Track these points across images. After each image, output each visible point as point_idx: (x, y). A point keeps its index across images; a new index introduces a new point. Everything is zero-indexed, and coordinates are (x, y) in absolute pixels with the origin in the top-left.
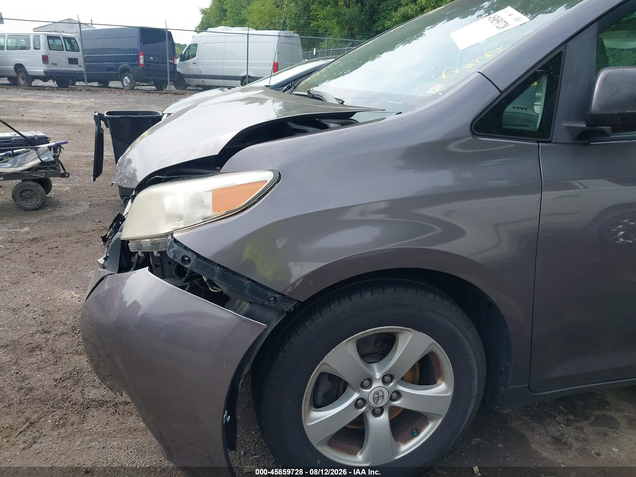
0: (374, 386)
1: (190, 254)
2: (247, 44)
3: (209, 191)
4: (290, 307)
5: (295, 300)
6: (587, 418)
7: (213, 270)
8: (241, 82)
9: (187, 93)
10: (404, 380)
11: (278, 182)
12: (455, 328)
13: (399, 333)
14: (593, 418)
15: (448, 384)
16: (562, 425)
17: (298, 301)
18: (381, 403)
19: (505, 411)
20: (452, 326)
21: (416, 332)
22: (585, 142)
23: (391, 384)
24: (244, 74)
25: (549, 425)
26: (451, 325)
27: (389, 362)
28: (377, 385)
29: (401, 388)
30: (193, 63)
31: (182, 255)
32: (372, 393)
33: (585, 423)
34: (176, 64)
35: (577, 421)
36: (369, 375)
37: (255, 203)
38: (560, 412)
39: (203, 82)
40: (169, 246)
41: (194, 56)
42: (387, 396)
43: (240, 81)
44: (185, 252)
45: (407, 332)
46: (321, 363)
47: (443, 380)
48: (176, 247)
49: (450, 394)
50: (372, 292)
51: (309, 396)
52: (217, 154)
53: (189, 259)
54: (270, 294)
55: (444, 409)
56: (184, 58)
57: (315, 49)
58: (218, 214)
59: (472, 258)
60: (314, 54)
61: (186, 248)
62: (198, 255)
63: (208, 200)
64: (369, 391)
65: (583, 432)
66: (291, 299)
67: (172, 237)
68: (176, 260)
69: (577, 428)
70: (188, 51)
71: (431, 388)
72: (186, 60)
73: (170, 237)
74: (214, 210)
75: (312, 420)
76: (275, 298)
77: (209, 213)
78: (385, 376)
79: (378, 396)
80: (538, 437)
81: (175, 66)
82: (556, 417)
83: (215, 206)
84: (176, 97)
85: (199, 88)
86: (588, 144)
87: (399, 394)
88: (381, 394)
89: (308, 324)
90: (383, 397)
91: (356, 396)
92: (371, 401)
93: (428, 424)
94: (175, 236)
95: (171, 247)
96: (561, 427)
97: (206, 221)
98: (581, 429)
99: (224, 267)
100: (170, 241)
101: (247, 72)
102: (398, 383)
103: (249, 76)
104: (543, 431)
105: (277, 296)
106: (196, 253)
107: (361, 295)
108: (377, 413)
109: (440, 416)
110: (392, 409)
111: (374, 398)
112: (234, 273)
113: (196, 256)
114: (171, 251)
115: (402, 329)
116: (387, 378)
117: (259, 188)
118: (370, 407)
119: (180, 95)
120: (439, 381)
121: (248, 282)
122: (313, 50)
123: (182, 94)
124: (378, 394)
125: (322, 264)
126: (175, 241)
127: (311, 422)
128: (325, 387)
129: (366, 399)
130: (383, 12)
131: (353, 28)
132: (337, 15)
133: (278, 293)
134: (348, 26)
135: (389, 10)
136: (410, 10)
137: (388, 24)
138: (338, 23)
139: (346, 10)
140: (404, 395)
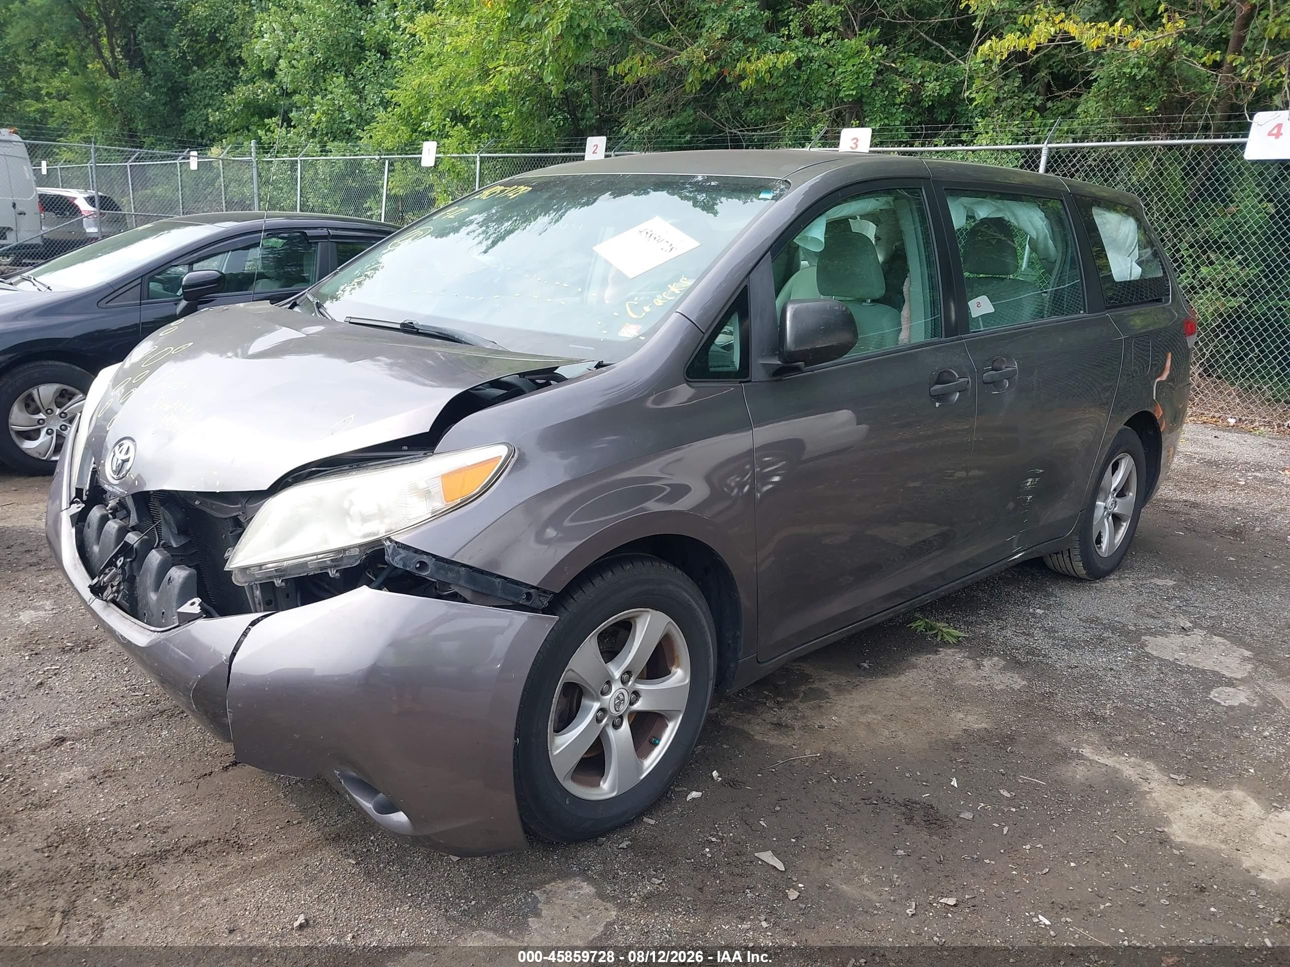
0: (614, 689)
1: (425, 559)
3: (438, 477)
4: (544, 602)
6: (796, 696)
7: (458, 572)
10: (642, 676)
11: (513, 457)
13: (637, 617)
14: (802, 695)
15: (685, 672)
16: (776, 709)
17: (554, 593)
18: (621, 710)
20: (688, 597)
21: (654, 611)
22: (779, 378)
23: (630, 683)
25: (762, 713)
27: (628, 655)
28: (616, 687)
29: (640, 687)
31: (414, 561)
32: (612, 700)
33: (796, 701)
35: (787, 702)
36: (608, 677)
38: (767, 697)
40: (392, 554)
42: (626, 699)
44: (418, 558)
45: (645, 614)
46: (566, 669)
47: (678, 666)
48: (403, 553)
49: (688, 681)
51: (554, 717)
52: (428, 431)
53: (427, 565)
54: (524, 590)
55: (681, 703)
57: (44, 163)
58: (451, 503)
61: (417, 551)
62: (437, 558)
63: (437, 488)
64: (609, 696)
65: (798, 711)
66: (545, 592)
67: (392, 540)
68: (407, 569)
69: (790, 708)
71: (668, 679)
73: (387, 543)
74: (445, 499)
75: (557, 748)
77: (439, 504)
78: (624, 674)
79: (618, 702)
80: (757, 728)
82: (765, 704)
83: (447, 494)
86: (781, 380)
87: (638, 695)
88: (622, 697)
90: (623, 701)
91: (596, 705)
92: (611, 709)
93: (667, 726)
94: (396, 539)
95: (396, 554)
96: (775, 711)
97: (437, 515)
98: (796, 708)
99: (470, 567)
100: (391, 547)
102: (635, 682)
104: (759, 721)
105: (532, 591)
106: (434, 556)
108: (617, 724)
109: (680, 711)
110: (632, 715)
111: (615, 705)
112: (483, 572)
113: (434, 559)
114: (397, 559)
115: (641, 611)
116: (626, 676)
117: (494, 466)
118: (610, 717)
120: (674, 669)
121: (498, 580)
124: (618, 699)
125: (577, 544)
126: (398, 545)
127: (557, 750)
129: (607, 708)
130: (199, 92)
131: (131, 120)
132: (92, 90)
133: (533, 587)
134: (119, 116)
135: (211, 88)
136: (263, 90)
137: (214, 117)
138: (93, 106)
139: (109, 81)
140: (642, 694)
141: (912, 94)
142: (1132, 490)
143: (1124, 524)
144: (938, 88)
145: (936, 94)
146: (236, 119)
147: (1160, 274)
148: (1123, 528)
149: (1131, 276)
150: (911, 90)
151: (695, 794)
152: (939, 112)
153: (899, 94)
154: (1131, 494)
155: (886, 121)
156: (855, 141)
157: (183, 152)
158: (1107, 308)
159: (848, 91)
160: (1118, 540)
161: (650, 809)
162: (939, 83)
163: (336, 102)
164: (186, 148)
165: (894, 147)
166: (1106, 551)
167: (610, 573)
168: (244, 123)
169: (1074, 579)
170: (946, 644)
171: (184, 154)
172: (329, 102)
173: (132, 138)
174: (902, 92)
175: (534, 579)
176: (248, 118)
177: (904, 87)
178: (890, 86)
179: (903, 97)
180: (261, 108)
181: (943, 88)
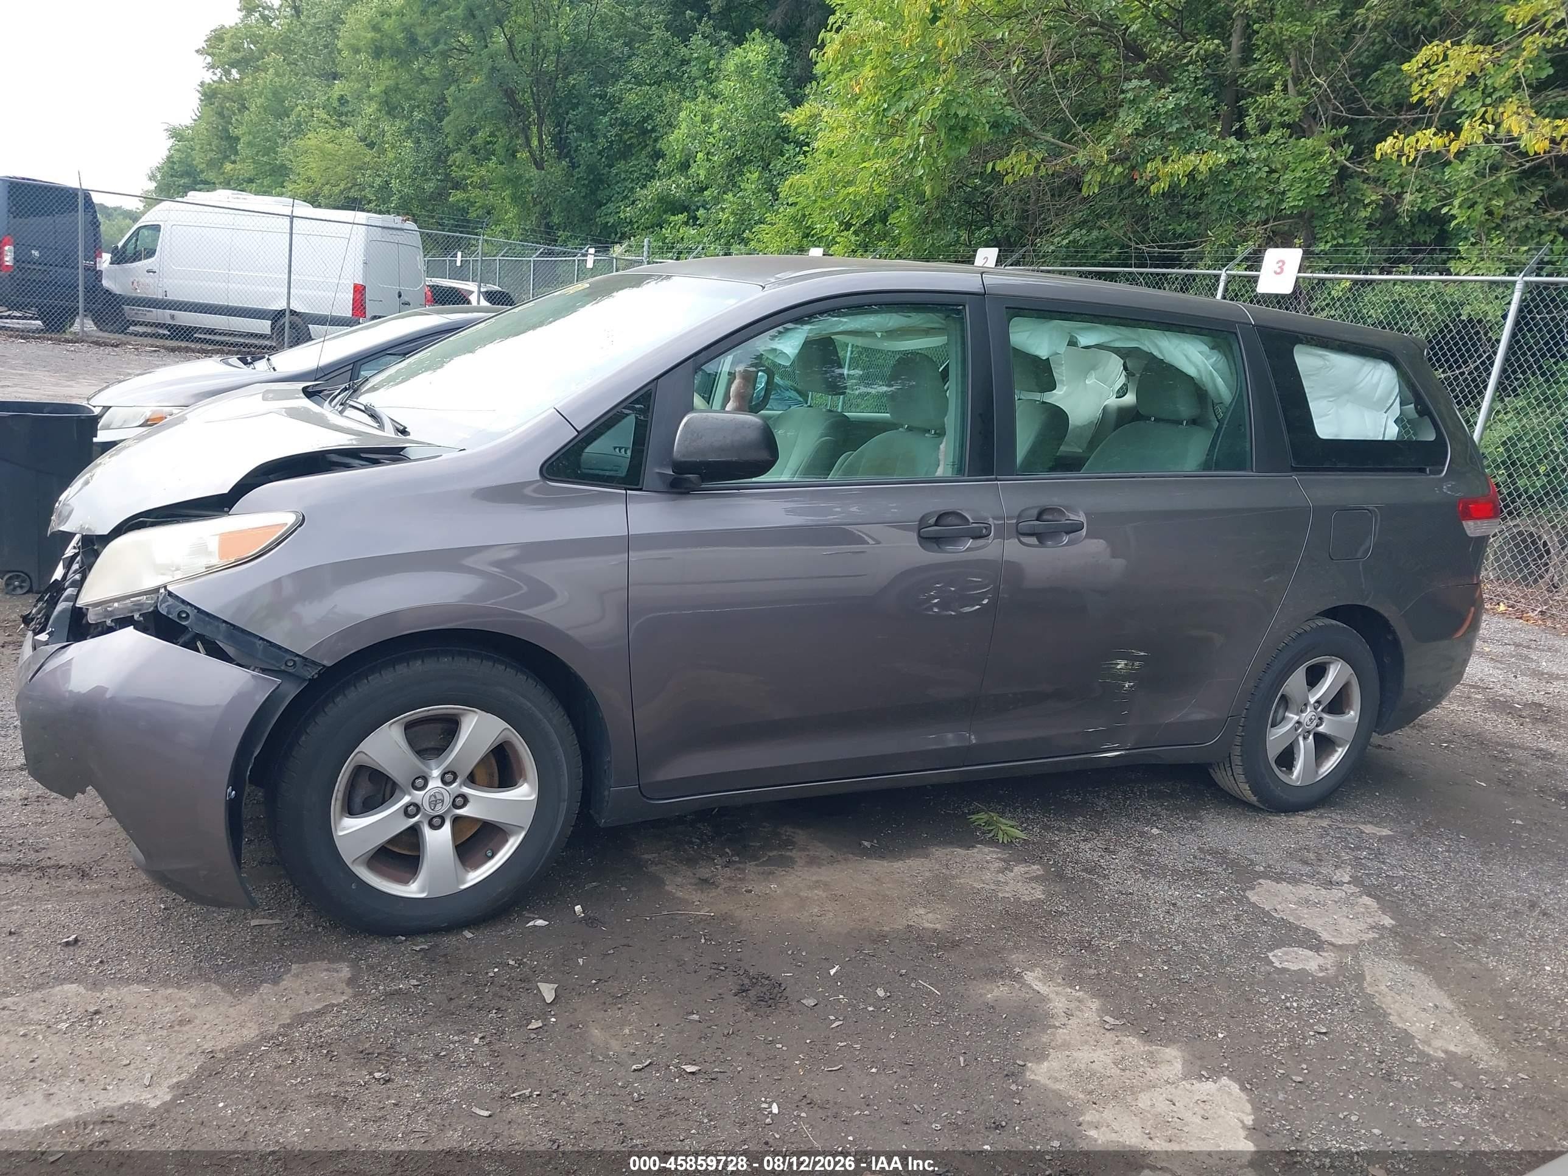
0: (429, 787)
1: (188, 609)
2: (288, 239)
3: (217, 535)
4: (312, 673)
5: (320, 665)
6: (757, 859)
7: (218, 627)
8: (273, 324)
9: (130, 344)
10: (472, 779)
11: (300, 525)
12: (533, 708)
13: (462, 715)
14: (765, 859)
15: (531, 786)
16: (719, 867)
17: (324, 666)
18: (440, 810)
19: (646, 856)
21: (484, 714)
23: (454, 785)
24: (280, 305)
25: (700, 867)
26: (528, 703)
27: (450, 754)
28: (435, 783)
29: (466, 790)
30: (148, 272)
31: (178, 610)
32: (427, 796)
33: (751, 863)
34: (101, 272)
35: (740, 862)
36: (424, 772)
37: (271, 549)
38: (722, 854)
39: (172, 317)
40: (161, 601)
41: (151, 253)
42: (448, 801)
43: (269, 322)
44: (183, 607)
45: (474, 714)
46: (357, 750)
47: (524, 780)
48: (170, 600)
49: (534, 797)
50: (423, 661)
51: (340, 795)
52: (226, 491)
53: (188, 615)
54: (288, 657)
55: (526, 819)
56: (121, 257)
57: (459, 254)
58: (224, 562)
59: (570, 633)
60: (458, 264)
61: (183, 602)
62: (199, 610)
63: (214, 545)
64: (423, 793)
65: (743, 873)
66: (314, 663)
67: (166, 589)
68: (170, 616)
70: (133, 241)
71: (511, 791)
72: (126, 262)
73: (162, 590)
74: (222, 556)
75: (344, 829)
76: (294, 661)
77: (215, 561)
78: (445, 773)
79: (435, 801)
80: (680, 879)
81: (98, 275)
82: (715, 860)
83: (223, 553)
84: (101, 352)
85: (161, 331)
87: (465, 799)
88: (440, 797)
89: (338, 699)
90: (443, 801)
91: (407, 799)
92: (426, 806)
93: (507, 841)
94: (169, 588)
95: (164, 601)
96: (715, 868)
97: (210, 570)
99: (231, 625)
100: (163, 595)
101: (289, 303)
102: (464, 784)
103: (291, 311)
104: (686, 872)
105: (296, 659)
106: (196, 608)
107: (408, 665)
108: (436, 823)
109: (522, 829)
110: (457, 820)
111: (430, 804)
112: (243, 631)
113: (195, 611)
114: (164, 606)
115: (465, 709)
116: (449, 777)
117: (277, 532)
118: (425, 815)
119: (110, 349)
120: (519, 780)
122: (455, 255)
123: (117, 346)
124: (435, 797)
126: (170, 594)
127: (342, 831)
128: (364, 789)
129: (420, 803)
130: (619, 185)
131: (549, 213)
132: (514, 181)
133: (298, 655)
134: (538, 208)
135: (633, 180)
136: (675, 186)
137: (628, 212)
138: (514, 198)
139: (534, 172)
140: (471, 799)
141: (1384, 207)
142: (1354, 707)
143: (1340, 750)
144: (1419, 200)
145: (1416, 209)
146: (647, 216)
147: (1432, 437)
148: (1336, 755)
149: (1384, 437)
150: (1382, 203)
151: (540, 922)
152: (1423, 231)
153: (1366, 206)
154: (1352, 713)
155: (1341, 241)
156: (1280, 264)
157: (582, 249)
158: (1294, 469)
159: (1293, 201)
160: (1325, 768)
161: (473, 923)
162: (1421, 195)
163: (747, 201)
164: (586, 244)
165: (1352, 274)
166: (1298, 778)
167: (420, 662)
168: (655, 221)
169: (1230, 801)
170: (993, 842)
171: (583, 251)
172: (739, 201)
173: (547, 234)
174: (1368, 205)
175: (301, 648)
176: (659, 215)
177: (1373, 198)
178: (1353, 197)
179: (1370, 210)
180: (674, 204)
181: (1428, 202)
